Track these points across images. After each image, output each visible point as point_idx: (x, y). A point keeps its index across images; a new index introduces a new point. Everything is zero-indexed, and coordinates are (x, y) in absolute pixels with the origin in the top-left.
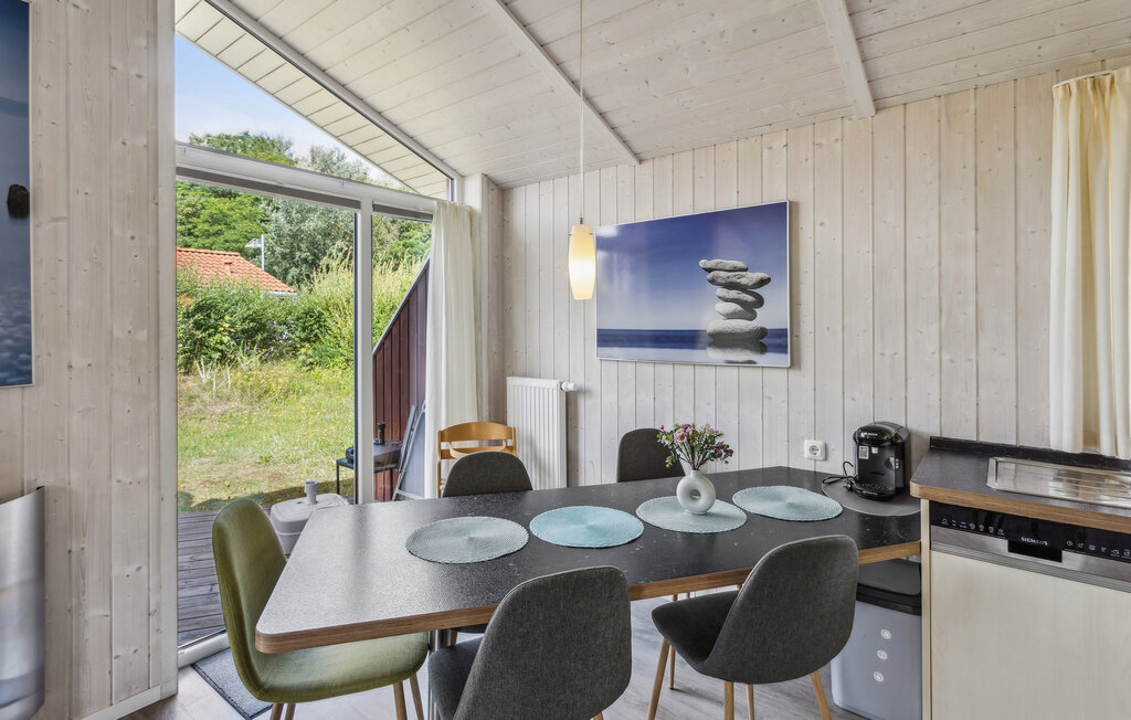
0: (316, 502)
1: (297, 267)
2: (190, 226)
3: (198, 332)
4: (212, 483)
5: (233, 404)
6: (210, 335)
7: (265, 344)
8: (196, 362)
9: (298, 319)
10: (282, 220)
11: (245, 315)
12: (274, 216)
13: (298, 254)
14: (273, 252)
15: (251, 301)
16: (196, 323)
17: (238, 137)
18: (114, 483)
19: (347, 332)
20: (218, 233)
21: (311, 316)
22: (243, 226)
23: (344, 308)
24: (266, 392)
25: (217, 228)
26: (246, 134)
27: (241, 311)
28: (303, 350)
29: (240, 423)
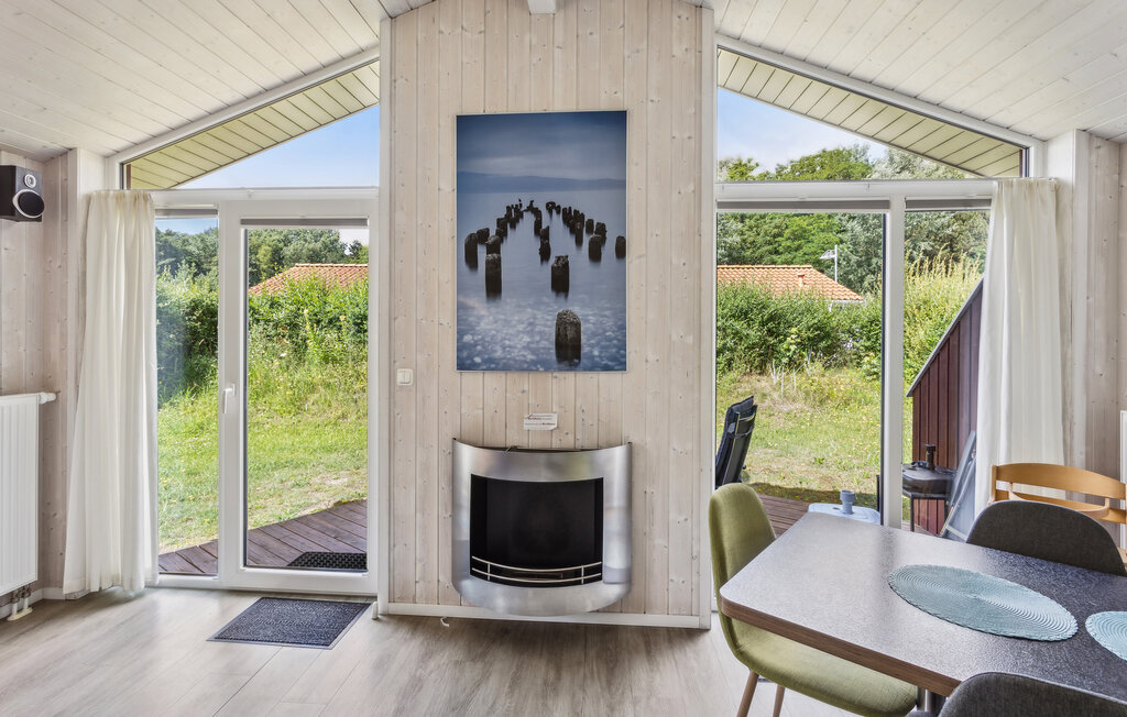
0: (852, 513)
1: (873, 273)
2: (776, 245)
3: (770, 339)
4: (771, 472)
5: (798, 405)
6: (780, 342)
7: (829, 351)
8: (768, 365)
9: (862, 327)
10: (858, 229)
11: (810, 324)
12: (849, 226)
13: (874, 260)
14: (849, 261)
15: (815, 311)
16: (769, 330)
17: (817, 156)
18: (672, 451)
19: (917, 341)
20: (798, 248)
21: (877, 325)
22: (820, 238)
23: (914, 316)
24: (828, 398)
25: (796, 243)
26: (824, 151)
27: (807, 320)
28: (867, 359)
29: (802, 424)
